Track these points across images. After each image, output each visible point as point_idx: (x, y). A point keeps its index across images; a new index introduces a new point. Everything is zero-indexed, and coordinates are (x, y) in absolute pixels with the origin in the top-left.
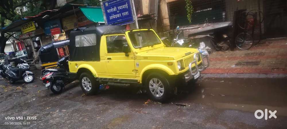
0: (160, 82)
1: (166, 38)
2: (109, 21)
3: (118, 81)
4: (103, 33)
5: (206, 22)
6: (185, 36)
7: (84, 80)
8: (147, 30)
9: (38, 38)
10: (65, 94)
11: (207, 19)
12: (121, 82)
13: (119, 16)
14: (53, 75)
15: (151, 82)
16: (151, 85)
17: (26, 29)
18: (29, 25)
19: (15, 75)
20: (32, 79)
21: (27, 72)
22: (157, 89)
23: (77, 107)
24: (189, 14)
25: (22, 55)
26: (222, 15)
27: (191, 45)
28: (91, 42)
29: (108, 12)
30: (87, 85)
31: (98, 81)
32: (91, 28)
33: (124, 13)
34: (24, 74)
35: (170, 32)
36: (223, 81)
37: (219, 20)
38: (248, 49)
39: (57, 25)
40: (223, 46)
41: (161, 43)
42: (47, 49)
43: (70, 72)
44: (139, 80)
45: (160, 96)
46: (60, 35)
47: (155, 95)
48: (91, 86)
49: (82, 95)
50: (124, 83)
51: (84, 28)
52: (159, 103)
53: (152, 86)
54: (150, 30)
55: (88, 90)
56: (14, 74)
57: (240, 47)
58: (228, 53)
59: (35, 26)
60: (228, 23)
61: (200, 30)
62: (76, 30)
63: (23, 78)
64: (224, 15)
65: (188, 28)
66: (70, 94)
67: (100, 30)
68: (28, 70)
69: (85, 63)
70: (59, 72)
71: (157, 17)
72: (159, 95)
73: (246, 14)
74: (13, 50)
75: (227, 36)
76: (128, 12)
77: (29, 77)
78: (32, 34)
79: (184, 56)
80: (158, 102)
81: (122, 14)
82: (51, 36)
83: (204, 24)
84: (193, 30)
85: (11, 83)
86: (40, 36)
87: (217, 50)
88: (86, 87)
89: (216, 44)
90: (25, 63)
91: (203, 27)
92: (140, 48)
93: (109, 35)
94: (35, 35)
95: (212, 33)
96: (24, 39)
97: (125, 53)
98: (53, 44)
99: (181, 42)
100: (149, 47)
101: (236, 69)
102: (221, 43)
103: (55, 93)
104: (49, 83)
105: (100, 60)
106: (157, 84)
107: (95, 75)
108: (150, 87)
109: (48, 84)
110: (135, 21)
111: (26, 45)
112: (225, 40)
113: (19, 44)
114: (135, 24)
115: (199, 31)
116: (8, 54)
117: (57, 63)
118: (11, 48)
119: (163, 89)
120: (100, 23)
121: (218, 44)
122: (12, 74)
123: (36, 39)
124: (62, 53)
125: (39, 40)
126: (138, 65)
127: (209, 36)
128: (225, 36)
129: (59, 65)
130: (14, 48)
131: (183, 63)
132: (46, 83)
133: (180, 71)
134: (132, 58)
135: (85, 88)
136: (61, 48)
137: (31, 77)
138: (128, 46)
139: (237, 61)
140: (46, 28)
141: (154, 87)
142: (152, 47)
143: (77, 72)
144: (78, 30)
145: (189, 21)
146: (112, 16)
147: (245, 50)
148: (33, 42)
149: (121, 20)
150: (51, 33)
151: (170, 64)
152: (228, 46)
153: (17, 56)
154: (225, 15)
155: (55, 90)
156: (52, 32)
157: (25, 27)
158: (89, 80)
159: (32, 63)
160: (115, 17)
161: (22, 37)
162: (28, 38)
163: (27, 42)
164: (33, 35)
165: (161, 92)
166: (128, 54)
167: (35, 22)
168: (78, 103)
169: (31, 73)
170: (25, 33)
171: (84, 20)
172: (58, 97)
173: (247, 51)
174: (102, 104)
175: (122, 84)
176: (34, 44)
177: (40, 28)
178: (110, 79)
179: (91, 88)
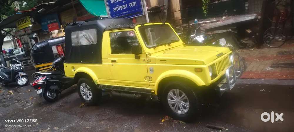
0: (184, 95)
1: (181, 33)
2: (114, 14)
3: (125, 90)
4: (105, 29)
5: (225, 15)
6: (201, 31)
7: (82, 87)
8: (162, 23)
9: (35, 34)
10: (59, 103)
11: (226, 11)
12: (130, 91)
13: (124, 7)
14: (45, 80)
15: (171, 94)
16: (170, 98)
17: (21, 24)
18: (24, 20)
19: (8, 77)
20: (26, 81)
21: (21, 74)
22: (180, 103)
23: (73, 124)
24: (205, 6)
25: (19, 53)
26: (245, 6)
27: (214, 43)
28: (90, 40)
29: (111, 2)
30: (87, 93)
31: (100, 89)
32: (90, 23)
33: (131, 3)
34: (17, 76)
35: (183, 27)
36: (264, 90)
37: (241, 12)
38: (279, 47)
39: (55, 20)
40: (248, 43)
41: (179, 41)
42: (41, 47)
43: (66, 76)
44: (154, 91)
45: (183, 113)
46: (58, 31)
47: (175, 111)
48: (91, 94)
49: (81, 105)
50: (133, 93)
51: (82, 22)
52: (181, 122)
53: (172, 99)
54: (166, 23)
55: (88, 99)
56: (6, 76)
57: (268, 44)
58: (255, 51)
59: (31, 21)
60: (253, 16)
61: (219, 23)
62: (72, 25)
63: (15, 80)
64: (246, 6)
65: (204, 22)
66: (66, 102)
67: (102, 24)
68: (22, 71)
69: (84, 66)
70: (54, 76)
71: (167, 10)
72: (181, 112)
73: (276, 5)
74: (13, 47)
75: (251, 31)
76: (136, 2)
77: (23, 80)
78: (28, 30)
79: (215, 59)
80: (180, 120)
81: (128, 6)
82: (49, 32)
83: (222, 16)
84: (211, 24)
85: (3, 86)
86: (38, 32)
87: (241, 48)
88: (85, 95)
89: (239, 40)
90: (18, 63)
91: (223, 21)
92: (154, 47)
93: (113, 31)
94: (32, 32)
95: (235, 28)
96: (20, 36)
97: (135, 55)
98: (48, 42)
99: (200, 39)
100: (165, 46)
101: (274, 73)
102: (246, 40)
103: (49, 102)
104: (42, 89)
105: (102, 63)
106: (180, 97)
107: (95, 81)
108: (169, 100)
109: (40, 91)
110: (145, 13)
111: (23, 42)
112: (249, 36)
113: (19, 41)
114: (145, 16)
115: (218, 25)
116: (7, 51)
117: (52, 64)
118: (11, 45)
119: (187, 105)
120: (102, 17)
121: (241, 41)
122: (4, 76)
123: (33, 35)
124: (60, 51)
125: (37, 37)
126: (152, 70)
127: (231, 31)
128: (249, 31)
129: (53, 67)
130: (14, 45)
131: (215, 68)
132: (38, 89)
133: (213, 81)
134: (144, 61)
135: (84, 97)
136: (60, 45)
137: (25, 79)
138: (139, 45)
139: (270, 62)
140: (43, 24)
141: (174, 100)
142: (169, 45)
143: (74, 77)
144: (74, 24)
145: (204, 14)
146: (117, 8)
147: (275, 47)
148: (30, 39)
149: (128, 12)
150: (48, 29)
151: (199, 71)
152: (254, 43)
153: (14, 54)
154: (248, 6)
155: (49, 98)
156: (50, 27)
157: (20, 22)
158: (89, 88)
159: (30, 62)
160: (119, 9)
161: (18, 34)
162: (25, 35)
163: (24, 39)
164: (30, 32)
165: (185, 108)
166: (138, 56)
167: (31, 17)
168: (75, 116)
169: (25, 74)
170: (21, 30)
171: (85, 14)
172: (52, 107)
173: (278, 48)
174: (105, 120)
175: (130, 95)
176: (31, 41)
177: (37, 23)
178: (115, 87)
179: (91, 97)
